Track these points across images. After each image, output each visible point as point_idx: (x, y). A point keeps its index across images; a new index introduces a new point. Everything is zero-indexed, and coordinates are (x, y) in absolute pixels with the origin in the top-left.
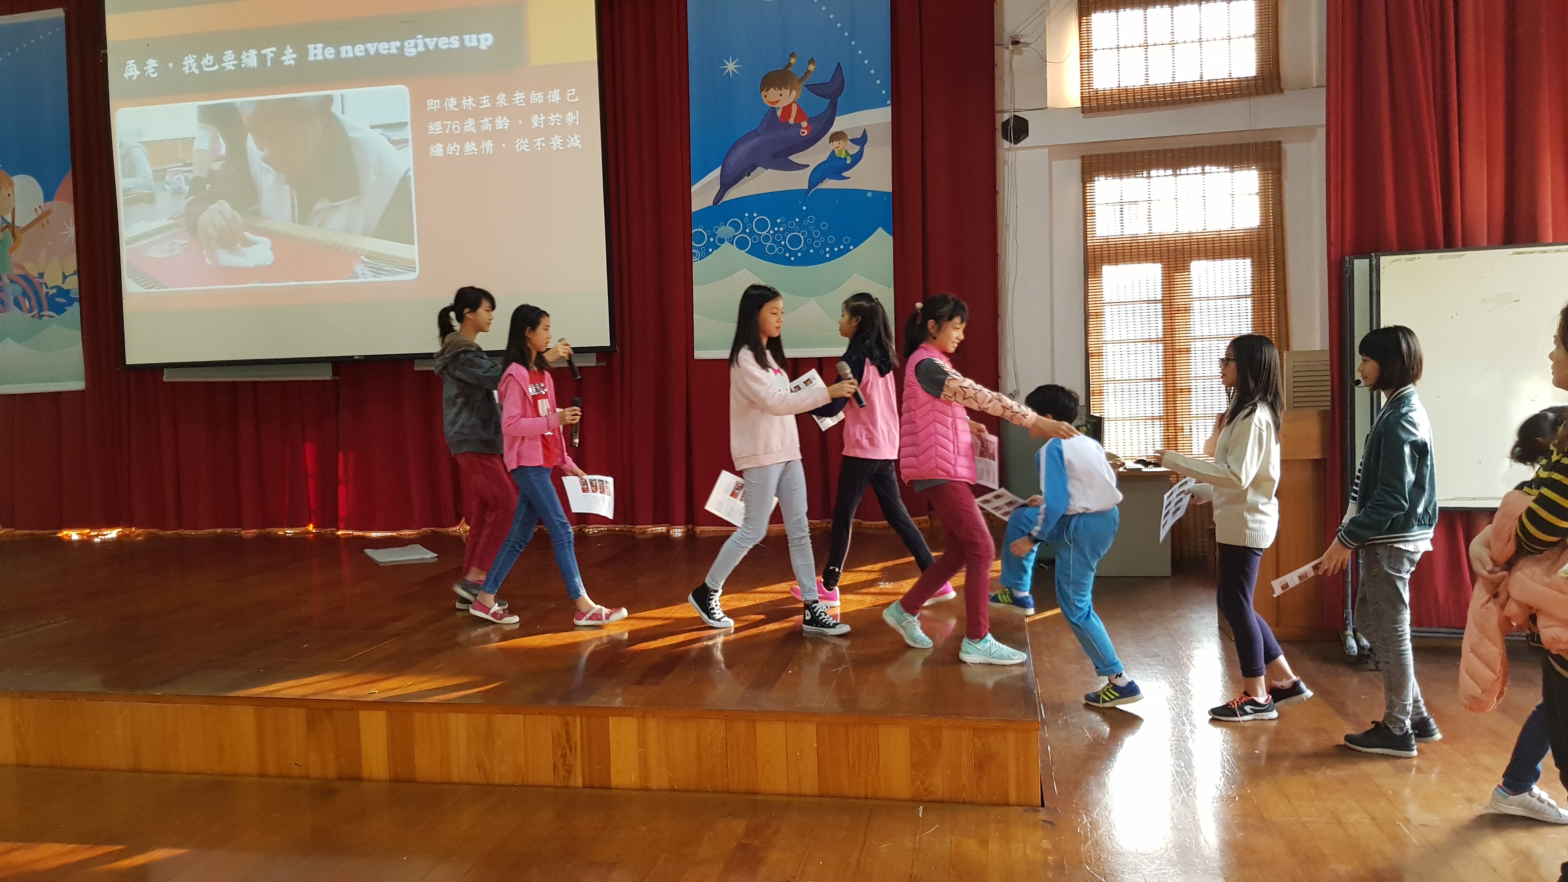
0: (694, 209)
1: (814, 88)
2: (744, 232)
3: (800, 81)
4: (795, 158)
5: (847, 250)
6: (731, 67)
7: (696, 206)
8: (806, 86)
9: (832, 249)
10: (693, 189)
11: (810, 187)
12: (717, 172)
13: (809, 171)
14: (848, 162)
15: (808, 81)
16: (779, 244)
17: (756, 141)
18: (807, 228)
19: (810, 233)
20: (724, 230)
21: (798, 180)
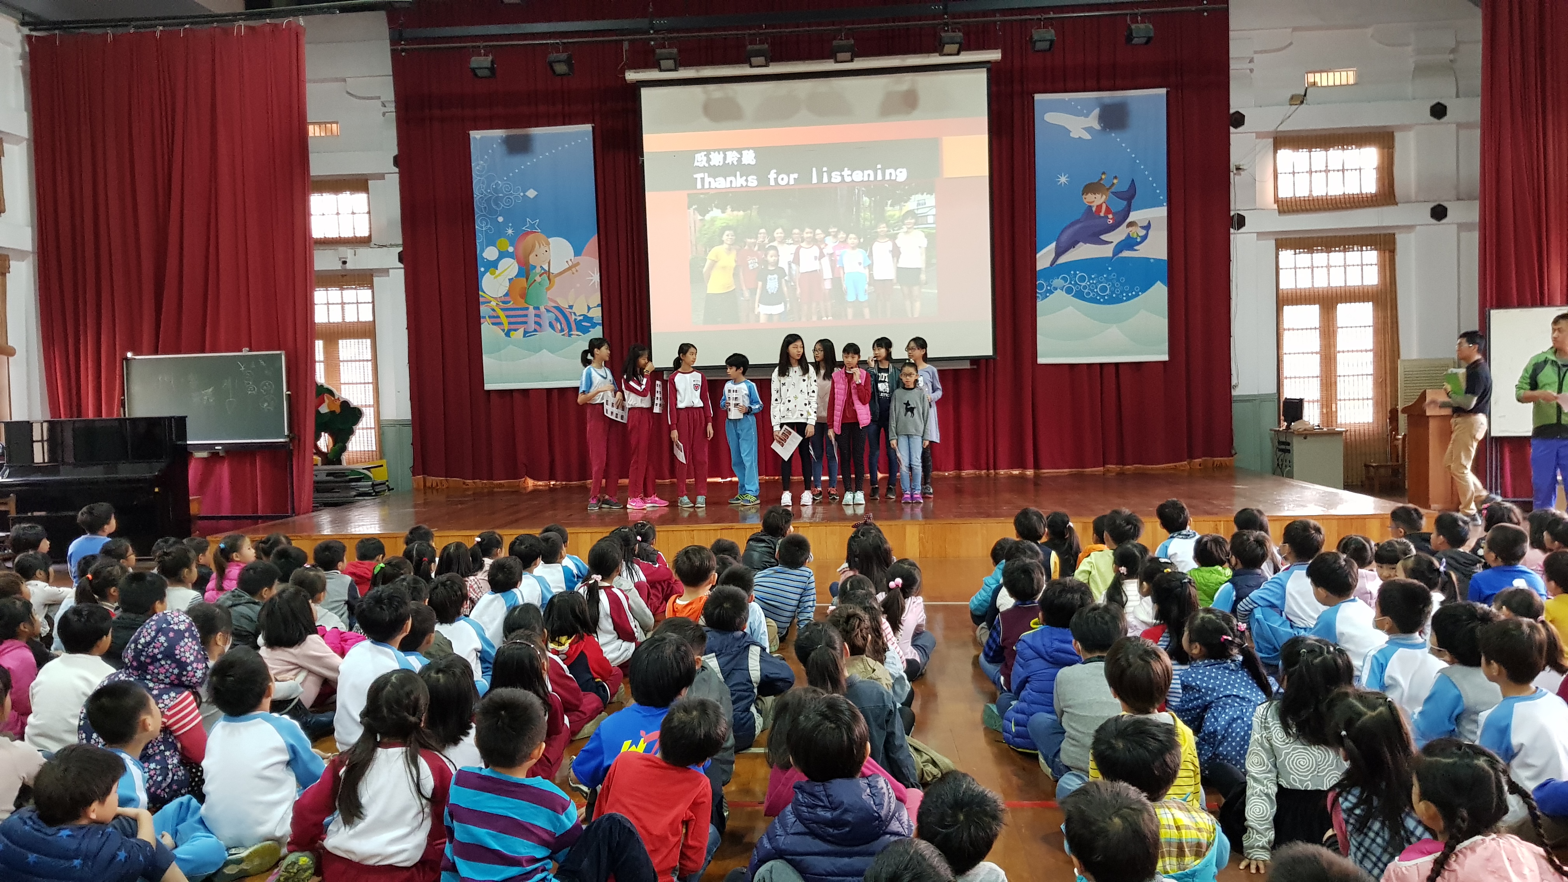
0: (1038, 269)
1: (1118, 195)
2: (1070, 283)
3: (1108, 189)
4: (1104, 237)
5: (1137, 295)
6: (1063, 179)
7: (1039, 266)
8: (1112, 193)
9: (1127, 295)
10: (1038, 256)
11: (1114, 255)
12: (1054, 245)
13: (1113, 245)
14: (1139, 240)
15: (1113, 189)
16: (1092, 291)
17: (1078, 226)
18: (1111, 280)
19: (1113, 285)
20: (1058, 282)
21: (1107, 251)
